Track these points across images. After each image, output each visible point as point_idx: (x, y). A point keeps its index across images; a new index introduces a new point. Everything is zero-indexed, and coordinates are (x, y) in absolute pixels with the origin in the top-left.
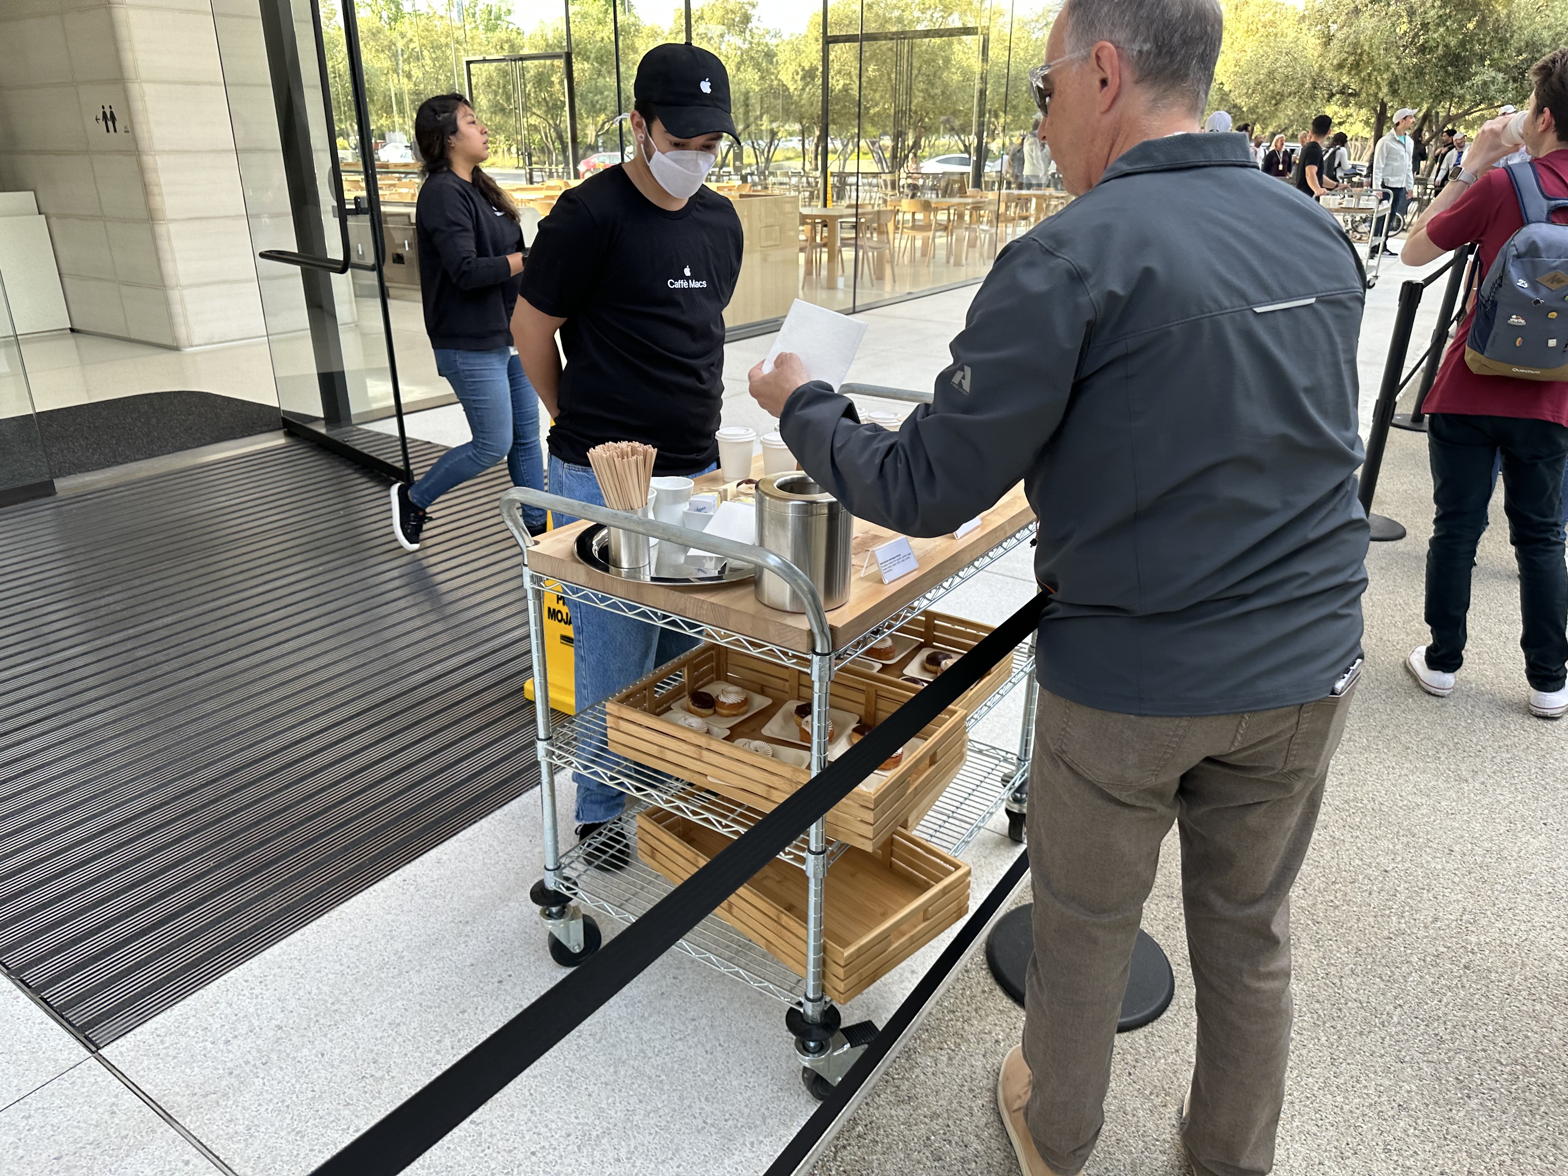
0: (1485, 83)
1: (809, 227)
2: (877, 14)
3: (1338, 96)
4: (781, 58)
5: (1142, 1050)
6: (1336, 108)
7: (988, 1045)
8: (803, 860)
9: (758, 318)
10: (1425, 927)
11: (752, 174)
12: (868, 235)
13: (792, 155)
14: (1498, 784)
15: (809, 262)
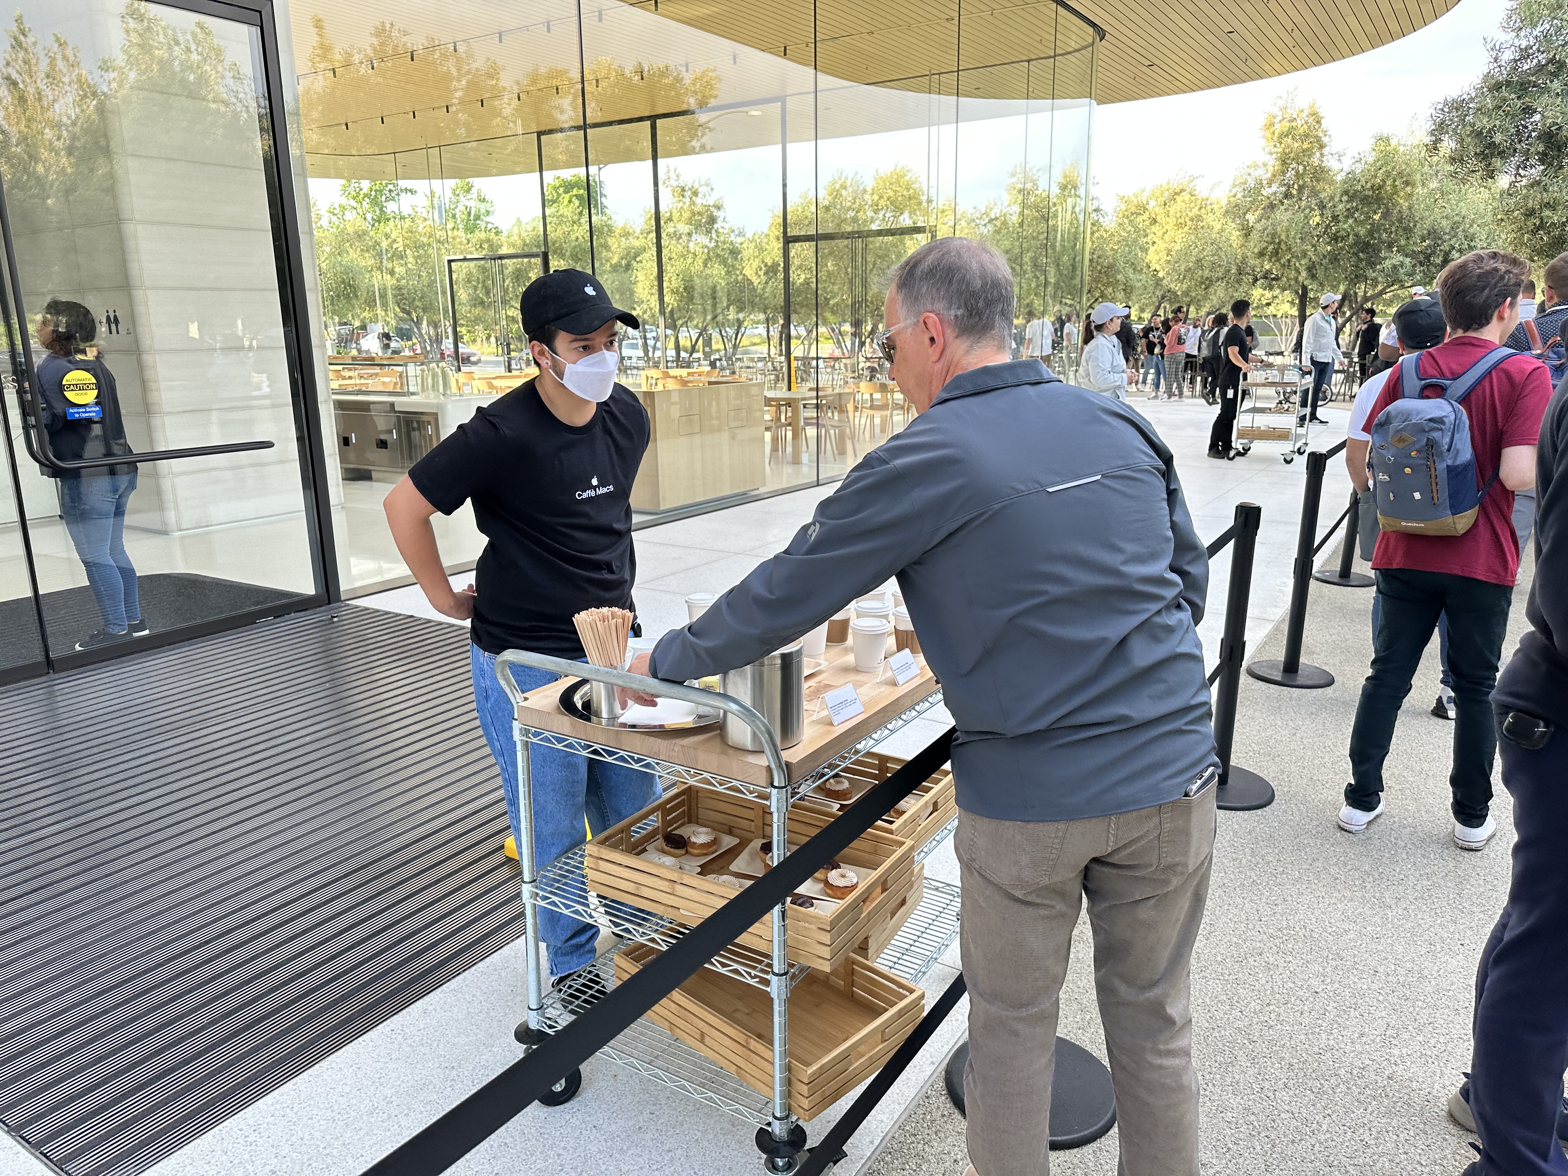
0: (1394, 267)
1: (774, 408)
2: (833, 216)
3: (1262, 280)
4: (745, 254)
5: (1090, 1164)
6: (1261, 291)
7: (947, 1164)
8: (767, 983)
9: (727, 492)
10: (1352, 1043)
11: (720, 360)
12: (830, 414)
13: (758, 341)
14: (1419, 909)
15: (775, 440)
